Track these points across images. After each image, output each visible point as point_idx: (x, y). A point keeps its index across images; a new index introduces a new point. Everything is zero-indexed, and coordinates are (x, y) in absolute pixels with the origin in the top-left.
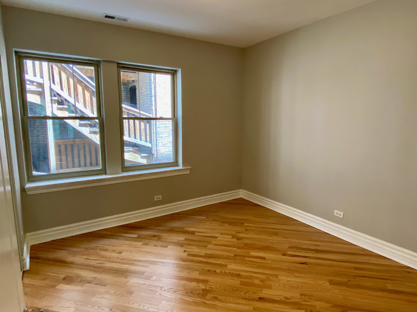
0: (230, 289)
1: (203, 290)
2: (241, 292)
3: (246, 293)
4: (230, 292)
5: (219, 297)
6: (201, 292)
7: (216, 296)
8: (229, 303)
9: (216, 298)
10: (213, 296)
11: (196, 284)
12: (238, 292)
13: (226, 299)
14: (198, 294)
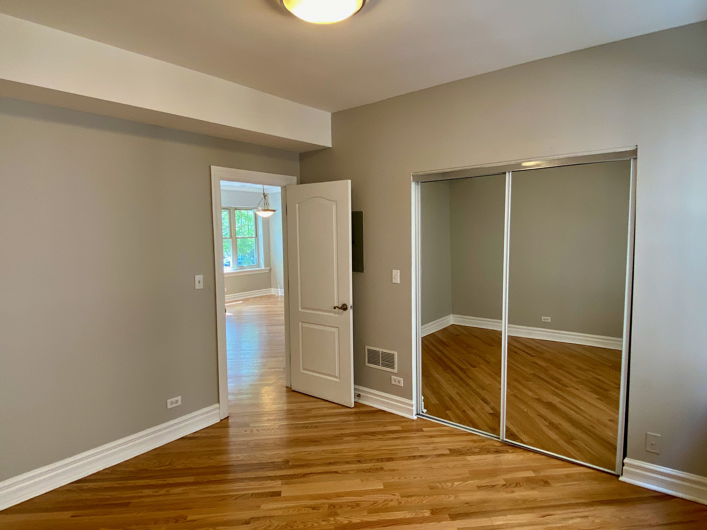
0: (294, 525)
1: (336, 514)
2: (278, 525)
3: (270, 526)
4: (295, 522)
5: (311, 511)
6: (339, 511)
7: (315, 511)
8: (293, 507)
9: (314, 508)
10: (319, 510)
11: (353, 520)
12: (283, 524)
13: (299, 510)
14: (341, 507)
